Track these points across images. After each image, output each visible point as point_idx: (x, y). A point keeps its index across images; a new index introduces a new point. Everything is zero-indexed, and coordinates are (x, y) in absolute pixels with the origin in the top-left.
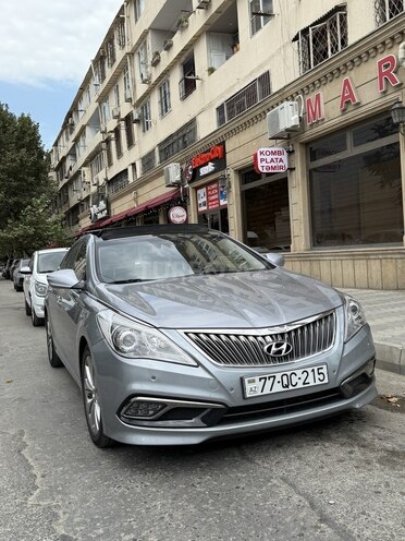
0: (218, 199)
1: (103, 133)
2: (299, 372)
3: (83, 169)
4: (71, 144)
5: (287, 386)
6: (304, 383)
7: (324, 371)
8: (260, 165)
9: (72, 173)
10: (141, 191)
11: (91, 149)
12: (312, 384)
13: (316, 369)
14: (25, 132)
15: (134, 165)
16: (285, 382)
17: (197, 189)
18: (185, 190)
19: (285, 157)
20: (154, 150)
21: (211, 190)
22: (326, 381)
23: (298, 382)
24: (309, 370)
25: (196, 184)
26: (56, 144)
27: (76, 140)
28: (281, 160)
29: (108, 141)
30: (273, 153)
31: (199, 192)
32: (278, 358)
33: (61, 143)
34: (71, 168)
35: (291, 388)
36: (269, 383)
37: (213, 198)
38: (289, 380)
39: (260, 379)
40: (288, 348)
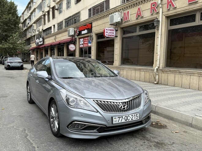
0: (88, 43)
1: (43, 12)
3: (34, 24)
4: (29, 14)
5: (126, 120)
6: (132, 119)
7: (138, 115)
8: (106, 34)
9: (29, 26)
10: (57, 36)
14: (12, 8)
15: (54, 25)
16: (126, 119)
18: (75, 38)
19: (114, 32)
20: (63, 21)
21: (85, 40)
22: (138, 119)
24: (133, 115)
26: (23, 14)
27: (32, 13)
28: (113, 33)
29: (44, 15)
30: (111, 30)
31: (80, 40)
33: (25, 13)
34: (28, 24)
35: (127, 121)
36: (121, 119)
37: (86, 43)
38: (127, 118)
39: (118, 118)
40: (127, 107)
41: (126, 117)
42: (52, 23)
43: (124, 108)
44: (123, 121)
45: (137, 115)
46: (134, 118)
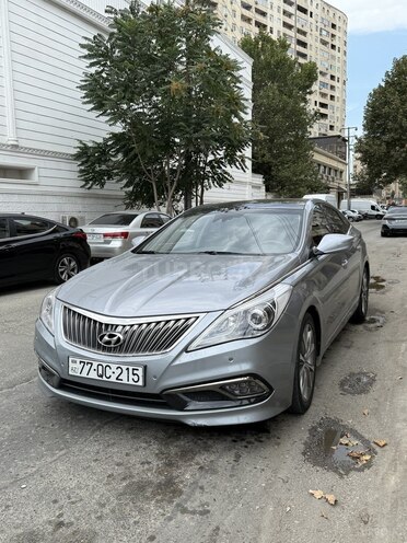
2: (114, 367)
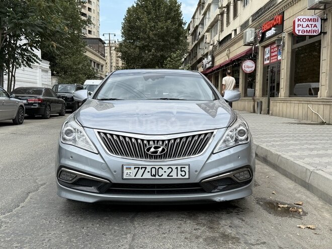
0: (277, 55)
1: (220, 8)
3: (207, 34)
4: (201, 17)
5: (155, 176)
6: (168, 176)
7: (186, 169)
9: (200, 37)
11: (212, 20)
12: (175, 177)
13: (179, 167)
14: (172, 9)
15: (235, 30)
16: (153, 173)
17: (265, 47)
21: (273, 49)
22: (187, 176)
23: (164, 174)
24: (174, 167)
25: (264, 44)
26: (193, 18)
27: (205, 14)
29: (222, 14)
31: (266, 49)
32: (154, 156)
34: (200, 34)
35: (157, 177)
36: (141, 171)
37: (274, 54)
38: (157, 171)
39: (135, 168)
40: (163, 150)
41: (154, 170)
42: (233, 26)
43: (156, 152)
44: (147, 175)
45: (183, 169)
46: (174, 174)
